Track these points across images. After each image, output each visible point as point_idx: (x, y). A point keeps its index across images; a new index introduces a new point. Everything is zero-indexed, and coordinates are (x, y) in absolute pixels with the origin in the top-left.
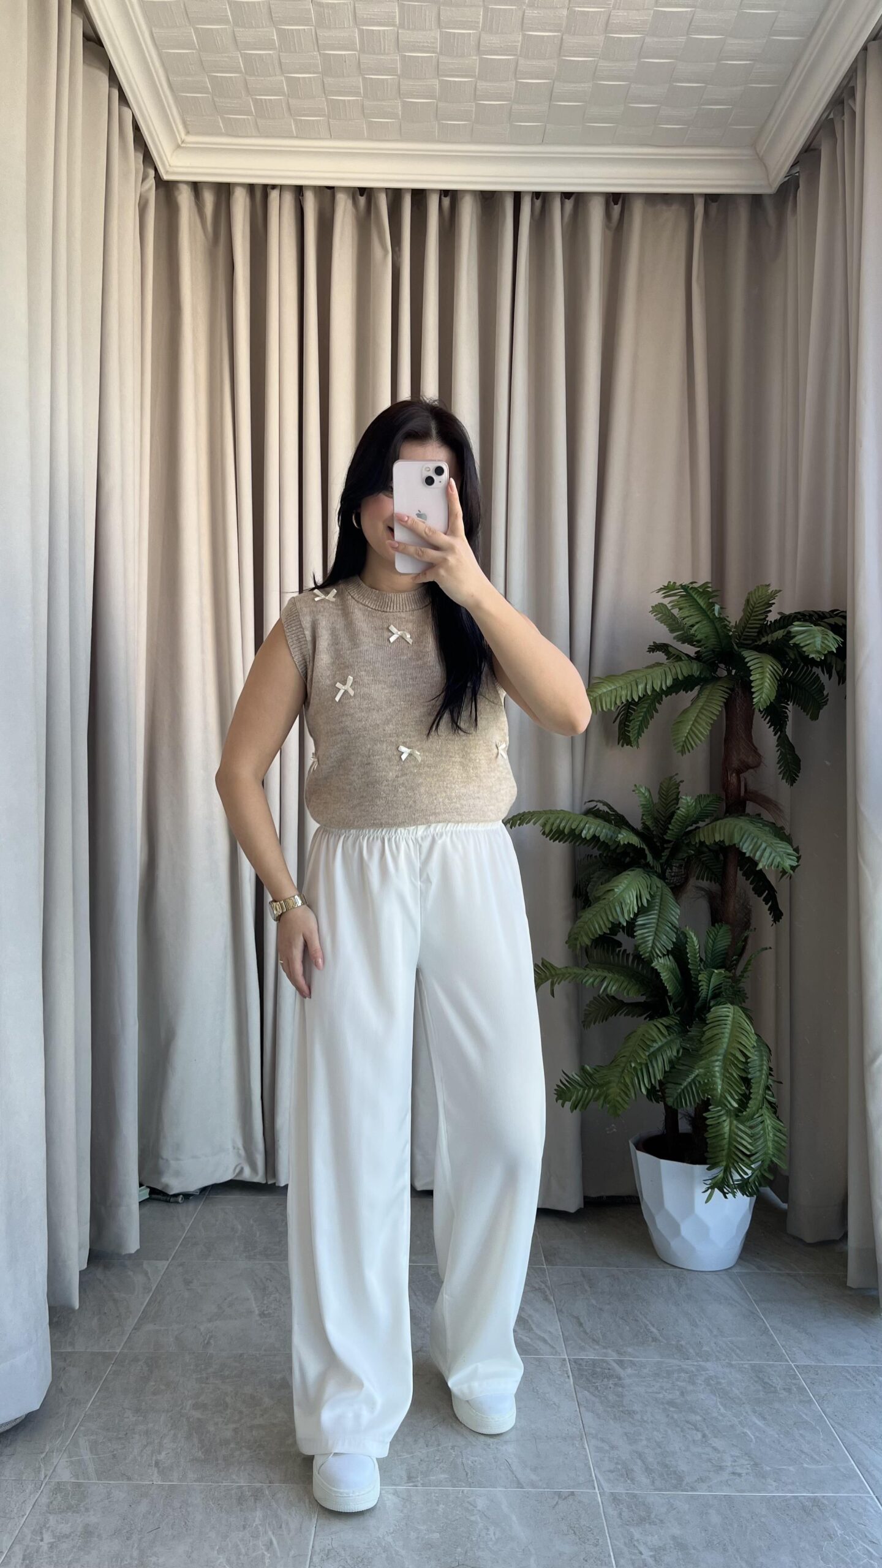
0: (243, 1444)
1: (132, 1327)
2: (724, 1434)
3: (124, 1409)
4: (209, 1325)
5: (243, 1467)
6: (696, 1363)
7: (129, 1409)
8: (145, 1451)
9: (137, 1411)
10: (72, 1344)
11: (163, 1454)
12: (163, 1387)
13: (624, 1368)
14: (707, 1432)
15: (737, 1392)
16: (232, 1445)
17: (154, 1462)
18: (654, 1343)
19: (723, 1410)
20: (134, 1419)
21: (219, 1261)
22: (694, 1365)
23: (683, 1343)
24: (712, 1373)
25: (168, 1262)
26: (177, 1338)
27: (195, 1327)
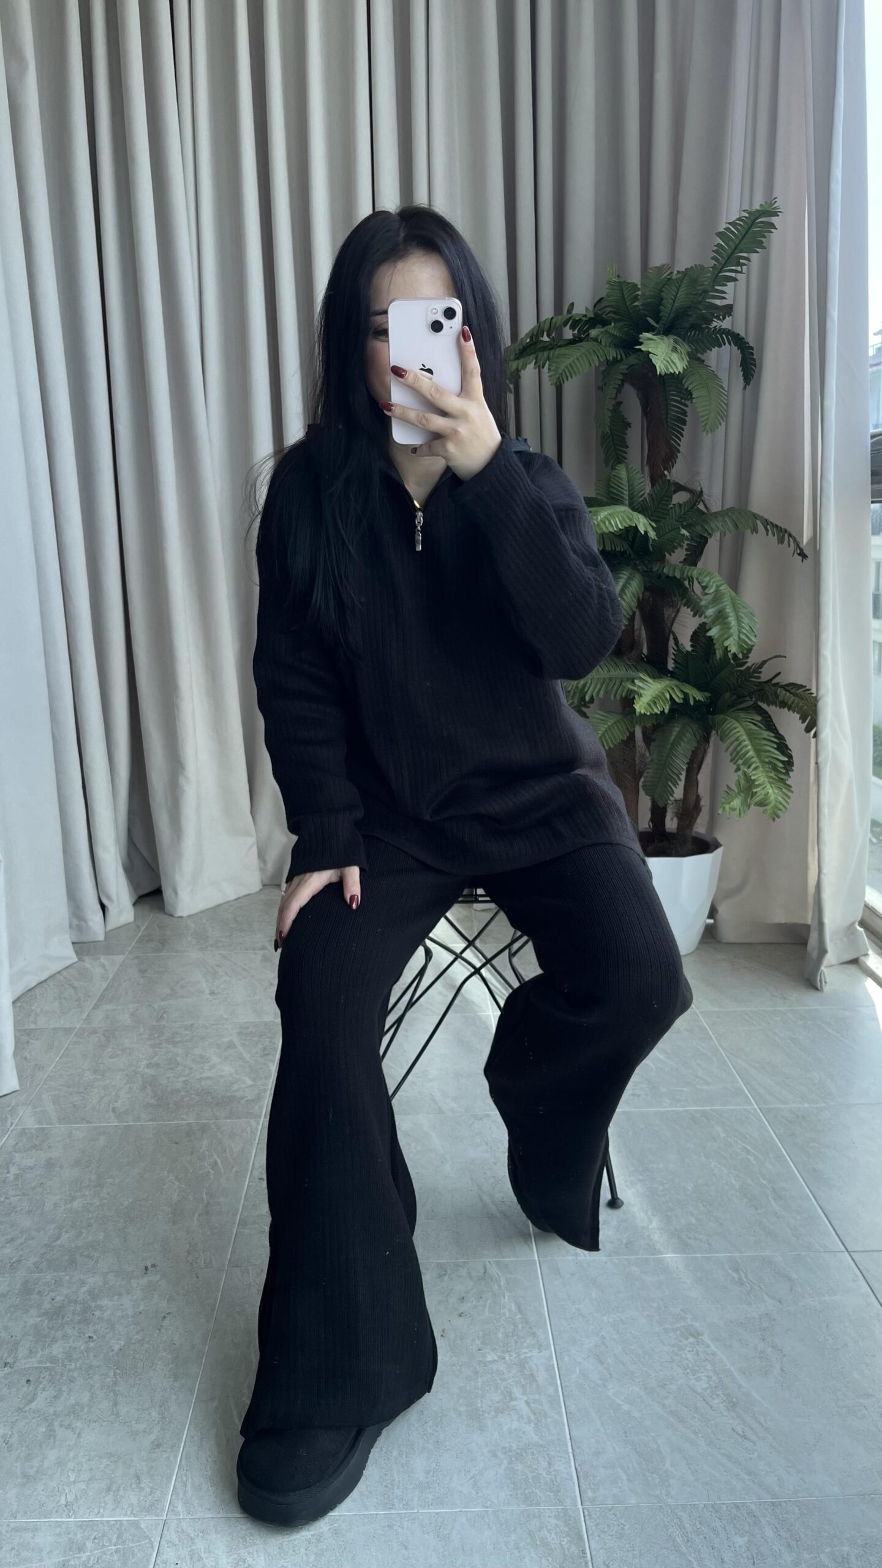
0: (193, 1092)
1: (92, 1007)
4: (163, 1003)
5: (191, 1110)
7: (88, 1070)
8: (104, 1100)
9: (95, 1071)
10: (35, 1022)
11: (121, 1102)
12: (119, 1052)
16: (183, 1093)
17: (111, 1109)
20: (92, 1077)
21: (172, 953)
25: (124, 956)
26: (132, 1015)
27: (150, 1005)
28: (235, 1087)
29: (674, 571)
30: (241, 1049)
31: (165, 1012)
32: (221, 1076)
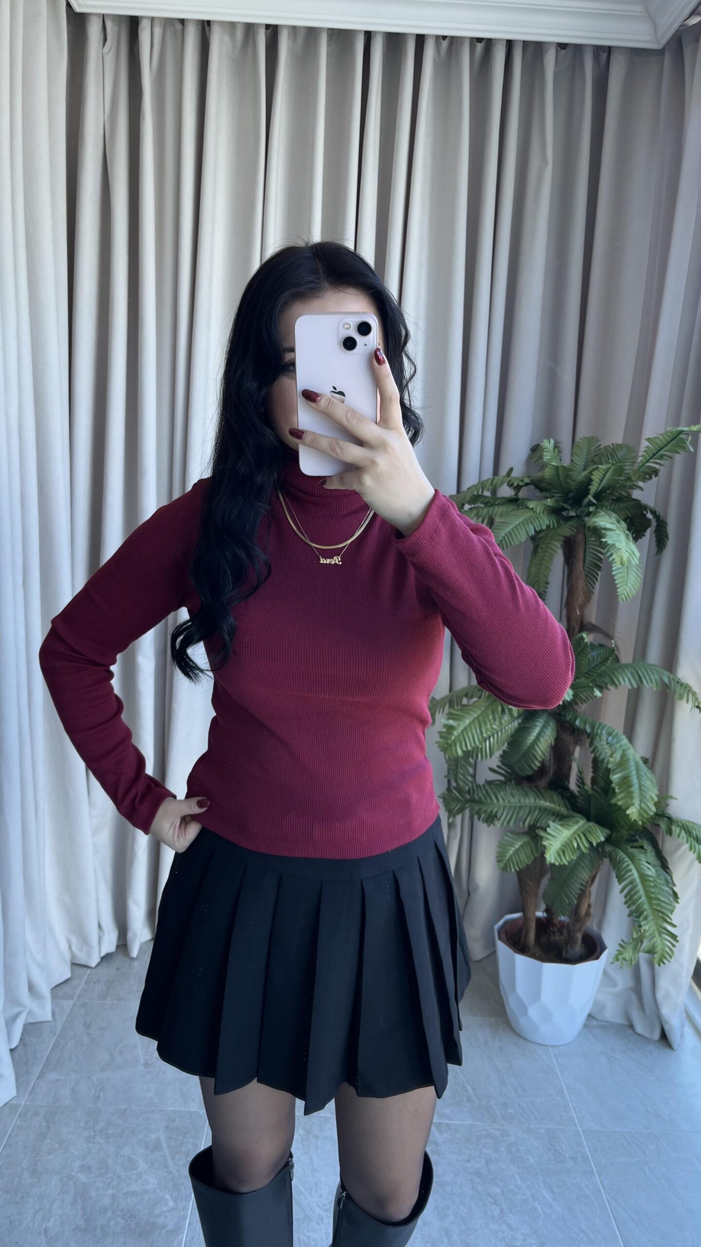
0: (119, 1213)
1: (37, 1076)
2: (518, 1209)
3: (22, 1168)
4: (101, 1075)
6: (501, 1128)
7: (27, 1169)
8: (36, 1217)
9: (34, 1172)
11: (52, 1220)
12: (57, 1146)
13: (441, 1133)
14: (504, 1207)
15: (532, 1160)
16: (109, 1214)
18: (467, 1104)
19: (519, 1182)
20: (30, 1181)
21: (116, 1002)
22: (499, 1129)
23: (492, 1103)
24: (513, 1138)
25: (71, 1003)
26: (73, 1091)
27: (89, 1077)
28: (157, 1212)
29: (585, 724)
30: (166, 1150)
31: (101, 1089)
32: (146, 1192)
